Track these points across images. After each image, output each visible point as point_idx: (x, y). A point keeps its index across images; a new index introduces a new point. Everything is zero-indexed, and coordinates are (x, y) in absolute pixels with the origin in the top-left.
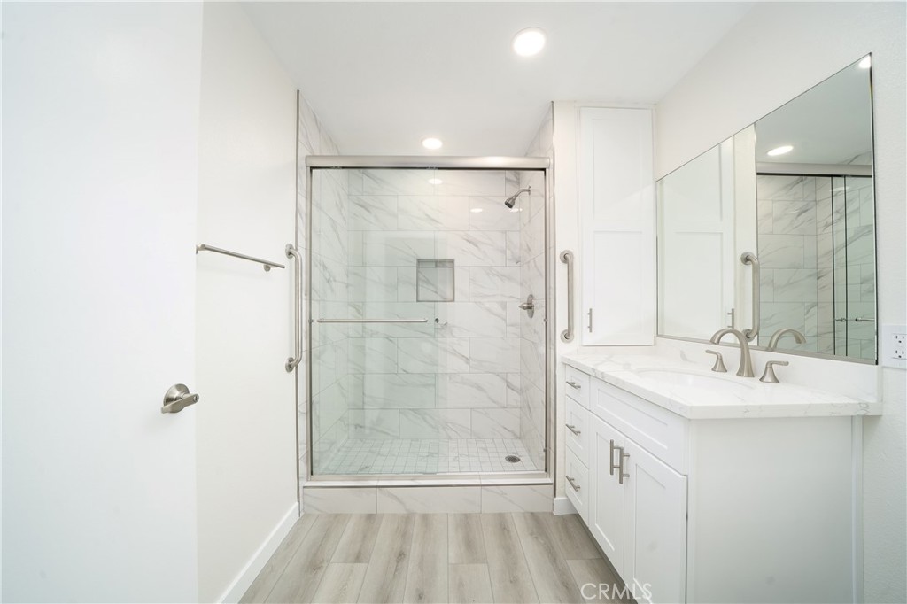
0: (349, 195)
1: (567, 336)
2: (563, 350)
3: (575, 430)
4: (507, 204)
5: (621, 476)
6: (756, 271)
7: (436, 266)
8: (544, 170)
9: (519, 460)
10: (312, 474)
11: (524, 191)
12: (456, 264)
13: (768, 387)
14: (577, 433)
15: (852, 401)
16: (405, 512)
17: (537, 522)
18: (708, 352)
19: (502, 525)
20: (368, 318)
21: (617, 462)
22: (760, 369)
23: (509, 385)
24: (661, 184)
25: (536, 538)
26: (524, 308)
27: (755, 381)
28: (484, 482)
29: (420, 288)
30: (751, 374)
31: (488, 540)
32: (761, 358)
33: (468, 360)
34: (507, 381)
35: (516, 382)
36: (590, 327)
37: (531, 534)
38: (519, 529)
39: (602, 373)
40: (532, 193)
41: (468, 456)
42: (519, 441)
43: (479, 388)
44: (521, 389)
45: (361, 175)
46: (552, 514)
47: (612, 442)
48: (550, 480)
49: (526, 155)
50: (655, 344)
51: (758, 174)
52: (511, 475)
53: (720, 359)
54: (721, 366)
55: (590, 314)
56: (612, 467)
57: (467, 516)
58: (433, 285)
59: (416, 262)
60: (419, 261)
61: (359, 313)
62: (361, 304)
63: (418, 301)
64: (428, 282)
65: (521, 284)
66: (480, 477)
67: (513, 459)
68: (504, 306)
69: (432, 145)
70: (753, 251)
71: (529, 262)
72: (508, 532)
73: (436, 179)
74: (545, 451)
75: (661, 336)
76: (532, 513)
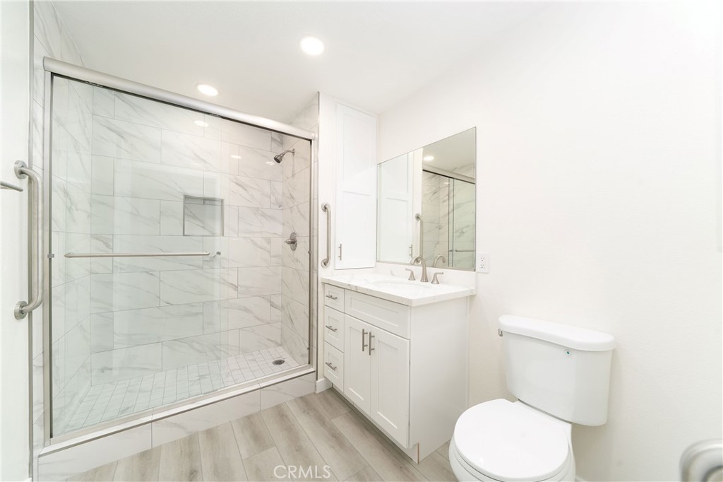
0: (93, 114)
1: (325, 263)
2: (324, 274)
3: (333, 328)
4: (276, 159)
5: (370, 350)
6: (422, 224)
7: (204, 203)
8: (311, 141)
9: (284, 362)
10: (51, 436)
11: (289, 151)
12: (226, 203)
13: (435, 286)
14: (335, 330)
15: (467, 289)
16: (186, 435)
17: (305, 402)
18: (406, 269)
19: (280, 413)
20: (117, 252)
21: (367, 342)
22: (431, 276)
23: (272, 305)
24: (380, 166)
25: (308, 413)
26: (289, 243)
27: (429, 284)
28: (262, 385)
29: (186, 222)
30: (427, 281)
31: (272, 429)
32: (431, 271)
33: (236, 288)
34: (270, 302)
35: (278, 301)
36: (340, 257)
37: (304, 412)
38: (294, 412)
39: (356, 287)
40: (295, 154)
41: (240, 369)
42: (281, 348)
43: (247, 310)
44: (282, 306)
45: (113, 97)
46: (315, 393)
47: (363, 330)
48: (312, 370)
49: (290, 123)
50: (375, 267)
51: (424, 170)
52: (279, 374)
53: (412, 273)
54: (412, 277)
55: (340, 248)
56: (364, 346)
57: (249, 417)
58: (200, 220)
59: (182, 197)
60: (187, 197)
61: (108, 246)
62: (111, 237)
63: (184, 235)
64: (194, 217)
65: (283, 224)
66: (258, 382)
67: (279, 362)
68: (269, 241)
69: (207, 92)
70: (420, 212)
71: (291, 208)
72: (286, 416)
73: (201, 122)
74: (309, 349)
75: (379, 261)
76: (301, 398)
